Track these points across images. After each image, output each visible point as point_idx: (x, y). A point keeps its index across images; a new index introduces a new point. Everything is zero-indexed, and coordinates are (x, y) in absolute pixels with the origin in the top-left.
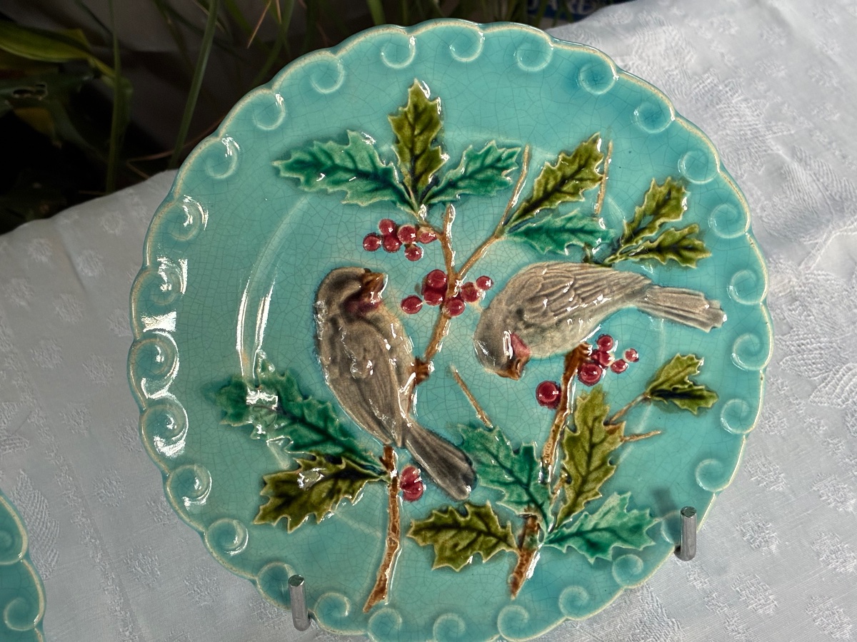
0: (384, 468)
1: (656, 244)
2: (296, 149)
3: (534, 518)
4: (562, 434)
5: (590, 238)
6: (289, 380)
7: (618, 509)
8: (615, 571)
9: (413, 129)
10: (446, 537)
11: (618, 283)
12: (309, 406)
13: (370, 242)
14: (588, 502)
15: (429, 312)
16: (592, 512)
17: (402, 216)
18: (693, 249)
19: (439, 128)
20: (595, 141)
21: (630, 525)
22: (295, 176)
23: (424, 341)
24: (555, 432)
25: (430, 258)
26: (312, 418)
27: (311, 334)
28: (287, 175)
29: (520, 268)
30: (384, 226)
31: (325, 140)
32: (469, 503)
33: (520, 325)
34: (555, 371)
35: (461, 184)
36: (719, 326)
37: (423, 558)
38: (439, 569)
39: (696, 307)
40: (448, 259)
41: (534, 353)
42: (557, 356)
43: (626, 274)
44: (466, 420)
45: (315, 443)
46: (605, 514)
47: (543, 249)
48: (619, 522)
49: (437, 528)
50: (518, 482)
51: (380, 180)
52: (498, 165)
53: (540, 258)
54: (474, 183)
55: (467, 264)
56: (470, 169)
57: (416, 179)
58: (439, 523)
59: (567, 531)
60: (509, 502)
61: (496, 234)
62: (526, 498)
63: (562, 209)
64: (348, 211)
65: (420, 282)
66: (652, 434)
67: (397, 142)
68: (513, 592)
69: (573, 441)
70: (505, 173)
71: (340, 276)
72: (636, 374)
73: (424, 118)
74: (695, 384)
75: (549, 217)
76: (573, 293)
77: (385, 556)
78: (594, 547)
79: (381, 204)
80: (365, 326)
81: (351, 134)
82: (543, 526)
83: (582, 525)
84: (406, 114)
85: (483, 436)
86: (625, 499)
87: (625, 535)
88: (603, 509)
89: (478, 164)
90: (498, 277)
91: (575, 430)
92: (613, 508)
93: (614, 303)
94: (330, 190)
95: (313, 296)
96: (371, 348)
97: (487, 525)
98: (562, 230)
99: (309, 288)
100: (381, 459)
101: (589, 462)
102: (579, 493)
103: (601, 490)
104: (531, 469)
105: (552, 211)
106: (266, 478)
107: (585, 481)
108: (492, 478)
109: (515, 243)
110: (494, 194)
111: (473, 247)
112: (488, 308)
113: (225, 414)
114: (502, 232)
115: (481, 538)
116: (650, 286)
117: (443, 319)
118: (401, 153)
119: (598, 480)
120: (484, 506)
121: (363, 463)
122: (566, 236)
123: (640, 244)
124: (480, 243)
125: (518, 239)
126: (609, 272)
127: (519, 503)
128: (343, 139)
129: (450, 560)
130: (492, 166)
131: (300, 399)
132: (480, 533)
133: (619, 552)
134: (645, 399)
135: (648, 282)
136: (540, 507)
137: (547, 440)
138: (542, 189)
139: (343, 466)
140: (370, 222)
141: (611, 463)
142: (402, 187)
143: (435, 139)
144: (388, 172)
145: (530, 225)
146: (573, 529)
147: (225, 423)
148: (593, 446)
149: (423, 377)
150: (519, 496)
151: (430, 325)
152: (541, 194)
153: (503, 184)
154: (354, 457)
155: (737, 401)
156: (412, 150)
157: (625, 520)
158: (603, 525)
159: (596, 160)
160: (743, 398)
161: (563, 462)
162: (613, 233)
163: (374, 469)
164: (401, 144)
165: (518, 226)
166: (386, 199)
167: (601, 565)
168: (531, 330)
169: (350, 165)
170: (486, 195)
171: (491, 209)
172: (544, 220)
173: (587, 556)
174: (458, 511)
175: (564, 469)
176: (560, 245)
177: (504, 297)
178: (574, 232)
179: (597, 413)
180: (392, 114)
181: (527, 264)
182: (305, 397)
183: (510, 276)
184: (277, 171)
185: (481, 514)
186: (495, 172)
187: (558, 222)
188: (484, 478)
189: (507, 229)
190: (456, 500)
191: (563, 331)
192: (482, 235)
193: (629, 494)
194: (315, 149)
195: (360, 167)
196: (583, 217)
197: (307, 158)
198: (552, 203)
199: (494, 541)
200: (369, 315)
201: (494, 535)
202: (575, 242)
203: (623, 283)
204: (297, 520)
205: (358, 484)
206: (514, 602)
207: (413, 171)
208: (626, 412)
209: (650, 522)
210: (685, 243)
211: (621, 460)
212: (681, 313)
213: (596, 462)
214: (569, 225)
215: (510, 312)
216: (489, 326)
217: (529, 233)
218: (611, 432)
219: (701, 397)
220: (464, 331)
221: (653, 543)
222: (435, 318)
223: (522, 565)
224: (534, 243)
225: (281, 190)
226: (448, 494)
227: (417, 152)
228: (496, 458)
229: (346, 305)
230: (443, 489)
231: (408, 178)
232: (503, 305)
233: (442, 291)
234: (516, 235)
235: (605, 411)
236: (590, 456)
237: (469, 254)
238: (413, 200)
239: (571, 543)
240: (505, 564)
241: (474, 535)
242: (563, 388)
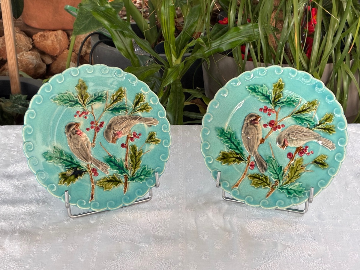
0: (247, 160)
1: (324, 127)
2: (252, 85)
3: (277, 182)
5: (310, 123)
6: (234, 133)
7: (297, 186)
8: (292, 199)
9: (277, 88)
10: (256, 180)
11: (313, 134)
12: (236, 140)
13: (261, 109)
14: (291, 183)
15: (269, 128)
16: (291, 185)
17: (270, 106)
18: (332, 131)
19: (283, 89)
20: (316, 101)
21: (299, 191)
22: (250, 90)
23: (265, 135)
24: (289, 165)
25: (273, 117)
26: (236, 143)
27: (242, 125)
28: (248, 90)
29: (292, 125)
30: (265, 107)
31: (258, 85)
32: (264, 174)
33: (288, 137)
34: (293, 151)
35: (284, 103)
36: (333, 150)
37: (249, 182)
38: (252, 186)
39: (329, 144)
40: (277, 118)
41: (289, 145)
43: (316, 133)
44: (269, 155)
45: (234, 149)
46: (294, 186)
47: (298, 122)
48: (297, 189)
49: (254, 177)
50: (276, 173)
51: (267, 97)
52: (293, 101)
53: (297, 124)
54: (287, 103)
55: (281, 121)
56: (287, 100)
57: (275, 99)
59: (284, 187)
60: (273, 177)
61: (289, 116)
62: (277, 178)
63: (305, 115)
64: (259, 102)
65: (269, 122)
66: (311, 171)
67: (273, 90)
68: (267, 197)
69: (292, 168)
70: (295, 103)
71: (252, 114)
72: (312, 157)
73: (280, 86)
74: (324, 162)
75: (302, 116)
76: (302, 133)
77: (241, 178)
78: (289, 193)
79: (266, 102)
80: (254, 127)
81: (264, 85)
82: (279, 185)
83: (288, 187)
84: (277, 84)
85: (272, 160)
86: (300, 184)
87: (297, 192)
88: (294, 185)
89: (289, 100)
90: (286, 126)
91: (293, 166)
92: (296, 185)
93: (311, 139)
94: (256, 96)
95: (245, 117)
96: (253, 132)
97: (266, 181)
98: (304, 119)
99: (245, 116)
100: (247, 158)
102: (290, 180)
103: (295, 181)
104: (280, 172)
105: (303, 114)
106: (222, 151)
107: (292, 178)
108: (271, 170)
109: (293, 119)
110: (291, 107)
111: (283, 117)
112: (282, 132)
113: (218, 135)
114: (290, 116)
115: (264, 183)
116: (321, 137)
117: (271, 131)
118: (273, 93)
119: (295, 178)
120: (267, 176)
121: (243, 157)
122: (304, 121)
123: (321, 126)
124: (285, 117)
126: (312, 131)
128: (262, 86)
129: (255, 185)
130: (292, 101)
131: (235, 138)
132: (264, 182)
133: (294, 196)
134: (312, 163)
135: (320, 136)
136: (279, 180)
137: (286, 166)
138: (302, 109)
139: (238, 156)
140: (262, 106)
141: (300, 175)
142: (271, 100)
143: (281, 92)
144: (269, 96)
145: (297, 116)
146: (286, 188)
147: (218, 136)
148: (297, 171)
149: (263, 142)
150: (276, 177)
151: (268, 132)
152: (301, 110)
153: (294, 106)
154: (242, 155)
155: (333, 168)
156: (276, 93)
157: (298, 189)
158: (293, 189)
159: (315, 105)
160: (335, 168)
161: (289, 172)
162: (315, 123)
163: (245, 159)
165: (294, 116)
167: (289, 197)
168: (290, 139)
169: (262, 92)
170: (289, 107)
171: (290, 110)
172: (300, 116)
173: (287, 194)
174: (261, 175)
175: (288, 174)
177: (286, 130)
179: (300, 163)
180: (274, 84)
181: (294, 124)
183: (289, 126)
184: (246, 88)
185: (266, 178)
186: (293, 102)
187: (304, 117)
188: (269, 170)
189: (292, 115)
190: (261, 173)
191: (298, 142)
192: (286, 115)
193: (301, 184)
194: (255, 86)
195: (264, 93)
196: (310, 117)
197: (253, 88)
198: (303, 113)
199: (266, 184)
200: (255, 125)
201: (267, 183)
202: (306, 123)
203: (315, 135)
204: (224, 163)
205: (240, 161)
206: (266, 199)
207: (275, 97)
208: (307, 165)
209: (304, 191)
210: (331, 129)
211: (302, 175)
212: (326, 145)
213: (296, 174)
214: (306, 119)
215: (287, 134)
216: (281, 136)
217: (296, 118)
218: (302, 169)
219: (325, 165)
220: (275, 135)
221: (303, 196)
223: (271, 192)
224: (297, 120)
225: (246, 92)
226: (260, 171)
228: (273, 166)
229: (251, 121)
230: (259, 169)
231: (273, 99)
232: (286, 132)
233: (273, 125)
234: (293, 117)
235: (302, 163)
236: (295, 173)
237: (282, 119)
238: (273, 103)
239: (284, 190)
240: (267, 190)
241: (262, 182)
242: (294, 155)
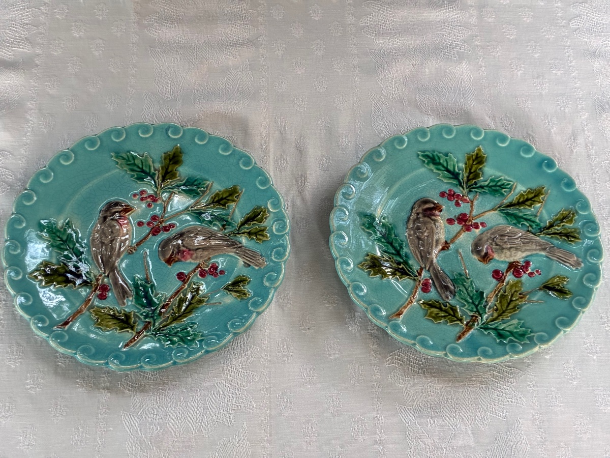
0: (417, 274)
1: (559, 232)
2: (428, 151)
3: (477, 317)
4: (499, 292)
5: (532, 224)
6: (392, 227)
7: (516, 325)
8: (507, 348)
9: (474, 162)
10: (435, 310)
11: (540, 243)
12: (396, 240)
13: (442, 195)
14: (503, 319)
15: (457, 227)
16: (504, 323)
17: (458, 190)
18: (575, 237)
19: (483, 165)
20: (543, 188)
21: (520, 333)
22: (424, 159)
23: (451, 236)
24: (496, 291)
25: (464, 208)
26: (396, 245)
28: (422, 158)
29: (499, 224)
30: (450, 191)
31: (440, 153)
32: (449, 303)
33: (494, 244)
34: (503, 267)
35: (485, 188)
36: (579, 268)
37: (421, 313)
38: (427, 319)
39: (571, 258)
40: (471, 211)
41: (496, 256)
42: (505, 262)
43: (544, 241)
44: (459, 272)
45: (393, 254)
46: (509, 325)
47: (511, 221)
48: (515, 330)
49: (431, 306)
50: (473, 303)
51: (455, 176)
52: (502, 186)
53: (509, 224)
54: (490, 189)
55: (479, 216)
56: (491, 184)
57: (468, 180)
58: (433, 305)
59: (490, 326)
60: (467, 309)
61: (494, 209)
62: (475, 310)
63: (523, 210)
64: (438, 181)
65: (457, 215)
66: (540, 301)
67: (466, 164)
68: (458, 340)
69: (503, 296)
70: (504, 190)
71: (427, 200)
72: (538, 279)
73: (479, 159)
74: (564, 288)
75: (517, 211)
76: (520, 239)
77: (406, 304)
78: (500, 336)
79: (451, 183)
81: (450, 154)
82: (480, 321)
83: (497, 326)
84: (473, 155)
85: (464, 280)
86: (520, 322)
87: (516, 336)
88: (510, 323)
89: (494, 184)
90: (489, 225)
91: (505, 292)
92: (514, 324)
93: (536, 250)
94: (435, 171)
96: (429, 228)
97: (454, 313)
98: (521, 217)
99: (413, 201)
100: (417, 271)
101: (508, 306)
102: (500, 315)
103: (510, 316)
104: (481, 300)
105: (519, 210)
106: (369, 254)
107: (504, 312)
108: (462, 297)
109: (500, 215)
110: (497, 196)
111: (483, 211)
112: (482, 234)
113: (364, 225)
114: (496, 209)
115: (450, 316)
116: (553, 247)
117: (462, 231)
118: (466, 169)
119: (510, 313)
120: (455, 307)
121: (409, 269)
122: (522, 220)
123: (552, 230)
124: (486, 210)
125: (502, 214)
126: (538, 238)
127: (471, 311)
128: (447, 155)
129: (433, 317)
130: (499, 186)
131: (393, 235)
132: (450, 314)
133: (511, 341)
134: (540, 289)
135: (552, 245)
136: (480, 315)
137: (491, 292)
138: (517, 200)
139: (401, 267)
140: (445, 188)
141: (518, 308)
142: (462, 181)
143: (480, 169)
144: (458, 174)
145: (508, 211)
146: (493, 327)
147: (363, 227)
148: (511, 301)
149: (446, 248)
150: (472, 308)
151: (456, 232)
152: (516, 202)
153: (502, 194)
154: (406, 266)
155: (581, 297)
156: (470, 170)
157: (518, 330)
158: (507, 329)
159: (542, 194)
160: (584, 297)
161: (496, 303)
162: (542, 225)
163: (413, 274)
164: (467, 165)
165: (504, 210)
166: (454, 182)
167: (501, 343)
168: (498, 247)
169: (445, 164)
170: (494, 195)
171: (495, 201)
172: (515, 212)
173: (497, 339)
174: (443, 304)
175: (496, 305)
176: (519, 222)
177: (490, 232)
178: (526, 220)
179: (517, 289)
180: (467, 154)
182: (396, 236)
183: (494, 226)
184: (418, 155)
185: (453, 309)
186: (500, 188)
187: (521, 214)
188: (459, 296)
189: (499, 209)
191: (511, 252)
192: (488, 208)
193: (523, 321)
194: (435, 154)
195: (449, 167)
196: (531, 215)
197: (431, 155)
198: (520, 207)
199: (455, 319)
200: (433, 217)
201: (456, 317)
202: (525, 223)
203: (542, 244)
204: (375, 274)
205: (404, 276)
206: (457, 344)
207: (468, 177)
208: (530, 293)
209: (529, 334)
210: (572, 234)
211: (523, 308)
212: (564, 259)
213: (511, 306)
214: (525, 217)
215: (491, 237)
216: (480, 240)
217: (507, 214)
218: (521, 298)
219: (565, 293)
220: (469, 239)
221: (529, 342)
222: (459, 230)
223: (465, 331)
224: (508, 218)
225: (417, 162)
227: (472, 171)
228: (467, 290)
229: (425, 210)
231: (465, 179)
232: (489, 234)
233: (465, 221)
234: (502, 213)
235: (521, 289)
236: (509, 304)
237: (480, 213)
238: (465, 186)
239: (490, 331)
240: (458, 329)
241: (447, 314)
242: (505, 274)
